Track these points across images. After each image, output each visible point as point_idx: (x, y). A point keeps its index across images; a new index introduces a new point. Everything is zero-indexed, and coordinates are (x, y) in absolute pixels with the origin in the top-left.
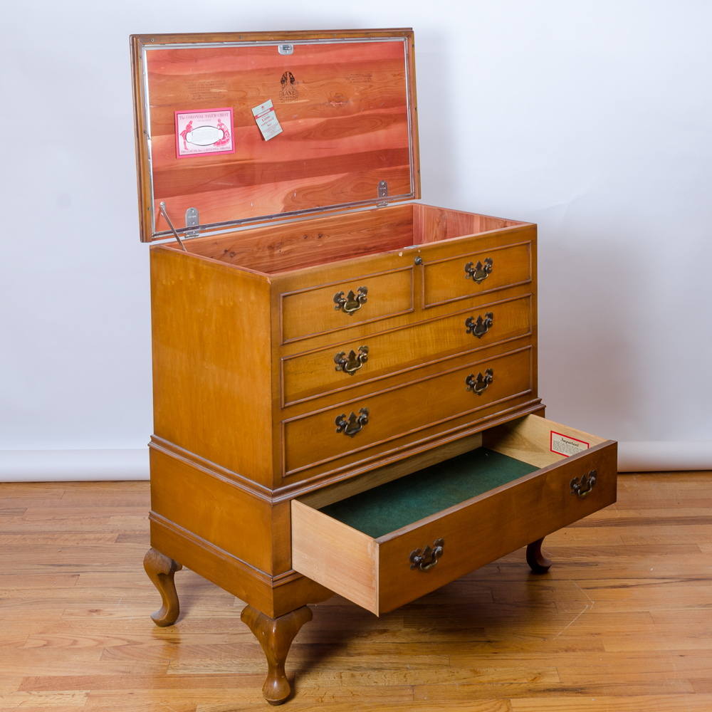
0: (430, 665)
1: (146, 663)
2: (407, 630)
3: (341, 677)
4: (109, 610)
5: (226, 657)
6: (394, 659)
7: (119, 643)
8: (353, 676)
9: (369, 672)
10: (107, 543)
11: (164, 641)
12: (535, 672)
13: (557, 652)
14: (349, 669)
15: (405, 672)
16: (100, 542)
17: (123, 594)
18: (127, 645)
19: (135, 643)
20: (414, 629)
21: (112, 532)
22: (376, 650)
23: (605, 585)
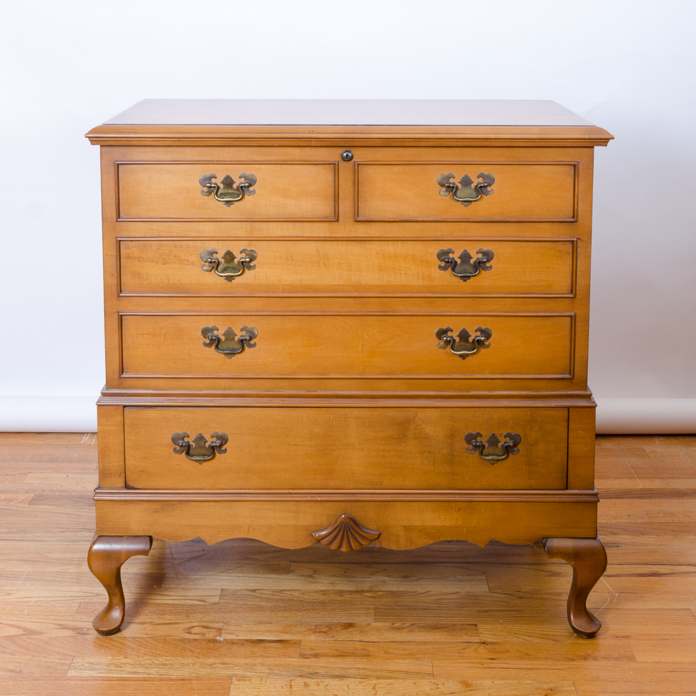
0: (407, 673)
1: (43, 660)
2: (378, 624)
3: (291, 686)
4: (7, 588)
5: (145, 654)
6: (361, 664)
7: (13, 632)
8: (306, 685)
9: (327, 681)
10: (19, 505)
11: (70, 631)
12: (546, 686)
13: (572, 660)
14: (301, 676)
15: (375, 681)
16: (11, 503)
17: (28, 568)
18: (23, 635)
19: (33, 632)
20: (387, 624)
21: (27, 492)
22: (337, 650)
23: (630, 573)
